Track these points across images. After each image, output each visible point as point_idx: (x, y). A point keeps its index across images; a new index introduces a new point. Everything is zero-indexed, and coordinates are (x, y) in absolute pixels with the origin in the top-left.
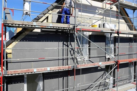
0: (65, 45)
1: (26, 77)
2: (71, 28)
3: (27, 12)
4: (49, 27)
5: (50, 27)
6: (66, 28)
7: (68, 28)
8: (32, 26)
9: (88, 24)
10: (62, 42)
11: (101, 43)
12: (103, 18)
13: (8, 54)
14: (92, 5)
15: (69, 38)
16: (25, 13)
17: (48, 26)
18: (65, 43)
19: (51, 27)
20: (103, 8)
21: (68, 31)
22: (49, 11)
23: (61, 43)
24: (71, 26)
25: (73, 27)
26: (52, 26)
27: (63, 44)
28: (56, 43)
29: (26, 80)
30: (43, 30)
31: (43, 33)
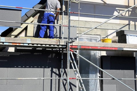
0: (55, 73)
2: (62, 45)
4: (25, 45)
5: (27, 45)
6: (54, 45)
7: (58, 45)
9: (99, 36)
10: (50, 68)
11: (126, 71)
12: (129, 24)
14: (105, 3)
15: (62, 62)
17: (24, 43)
18: (54, 70)
19: (29, 44)
21: (61, 49)
22: (29, 18)
23: (48, 70)
24: (62, 42)
25: (66, 44)
26: (30, 42)
27: (52, 72)
28: (39, 71)
30: (17, 48)
31: (18, 54)
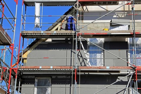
1: (37, 81)
3: (37, 24)
5: (54, 34)
8: (40, 34)
13: (24, 60)
14: (107, 10)
16: (36, 25)
17: (52, 34)
20: (124, 11)
26: (56, 33)
27: (72, 51)
29: (37, 84)
